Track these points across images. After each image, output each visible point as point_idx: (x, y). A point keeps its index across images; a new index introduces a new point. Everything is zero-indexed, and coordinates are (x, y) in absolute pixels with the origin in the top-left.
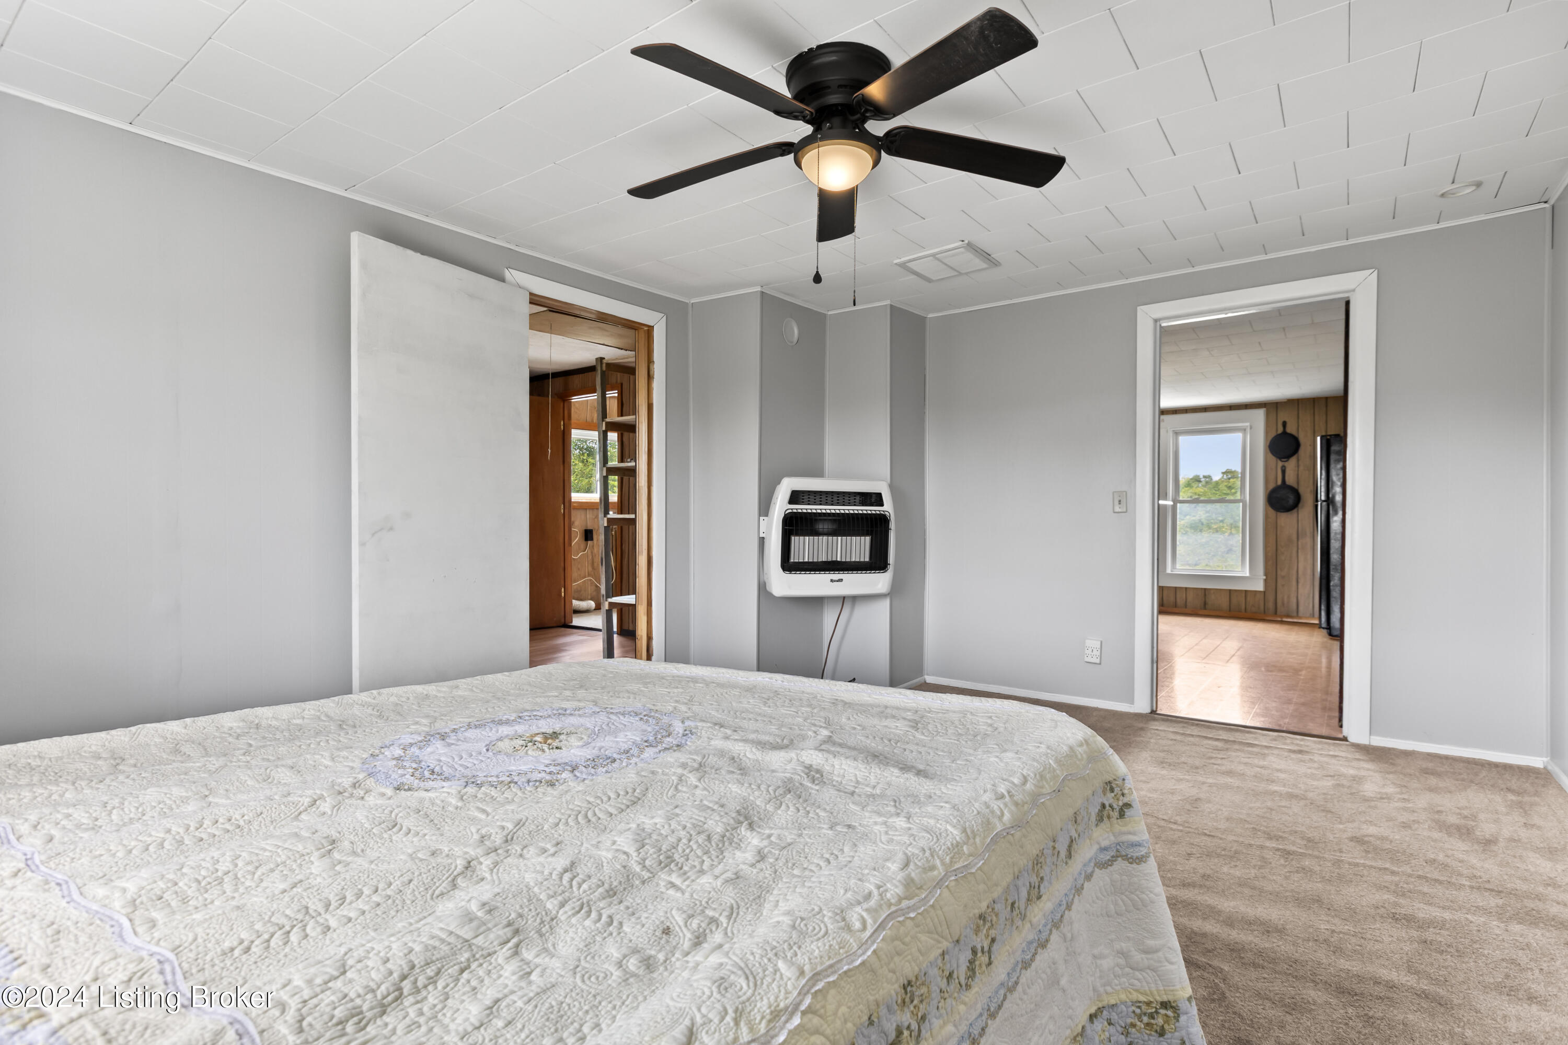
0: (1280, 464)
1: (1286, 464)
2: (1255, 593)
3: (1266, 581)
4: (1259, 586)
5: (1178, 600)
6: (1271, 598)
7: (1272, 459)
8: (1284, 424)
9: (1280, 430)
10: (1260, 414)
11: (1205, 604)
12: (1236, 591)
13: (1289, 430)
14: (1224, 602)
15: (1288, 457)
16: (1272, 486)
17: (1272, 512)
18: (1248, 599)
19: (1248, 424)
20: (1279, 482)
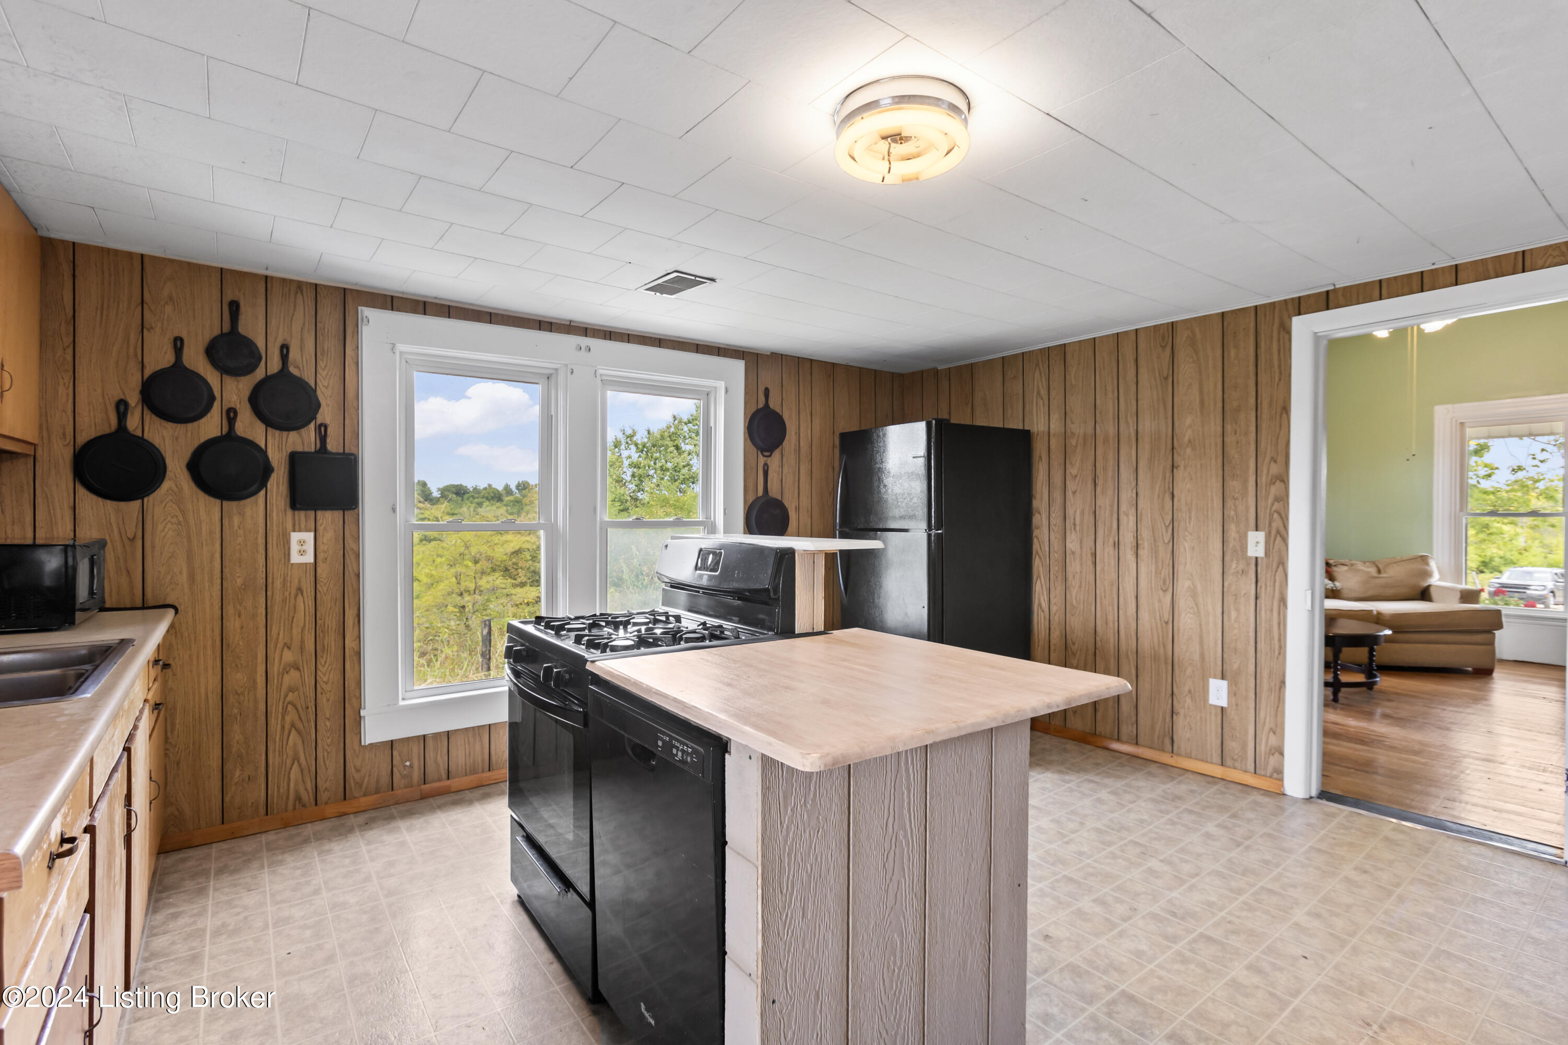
0: (762, 460)
1: (769, 461)
7: (753, 452)
8: (766, 392)
10: (739, 366)
15: (771, 450)
16: (751, 498)
20: (760, 491)
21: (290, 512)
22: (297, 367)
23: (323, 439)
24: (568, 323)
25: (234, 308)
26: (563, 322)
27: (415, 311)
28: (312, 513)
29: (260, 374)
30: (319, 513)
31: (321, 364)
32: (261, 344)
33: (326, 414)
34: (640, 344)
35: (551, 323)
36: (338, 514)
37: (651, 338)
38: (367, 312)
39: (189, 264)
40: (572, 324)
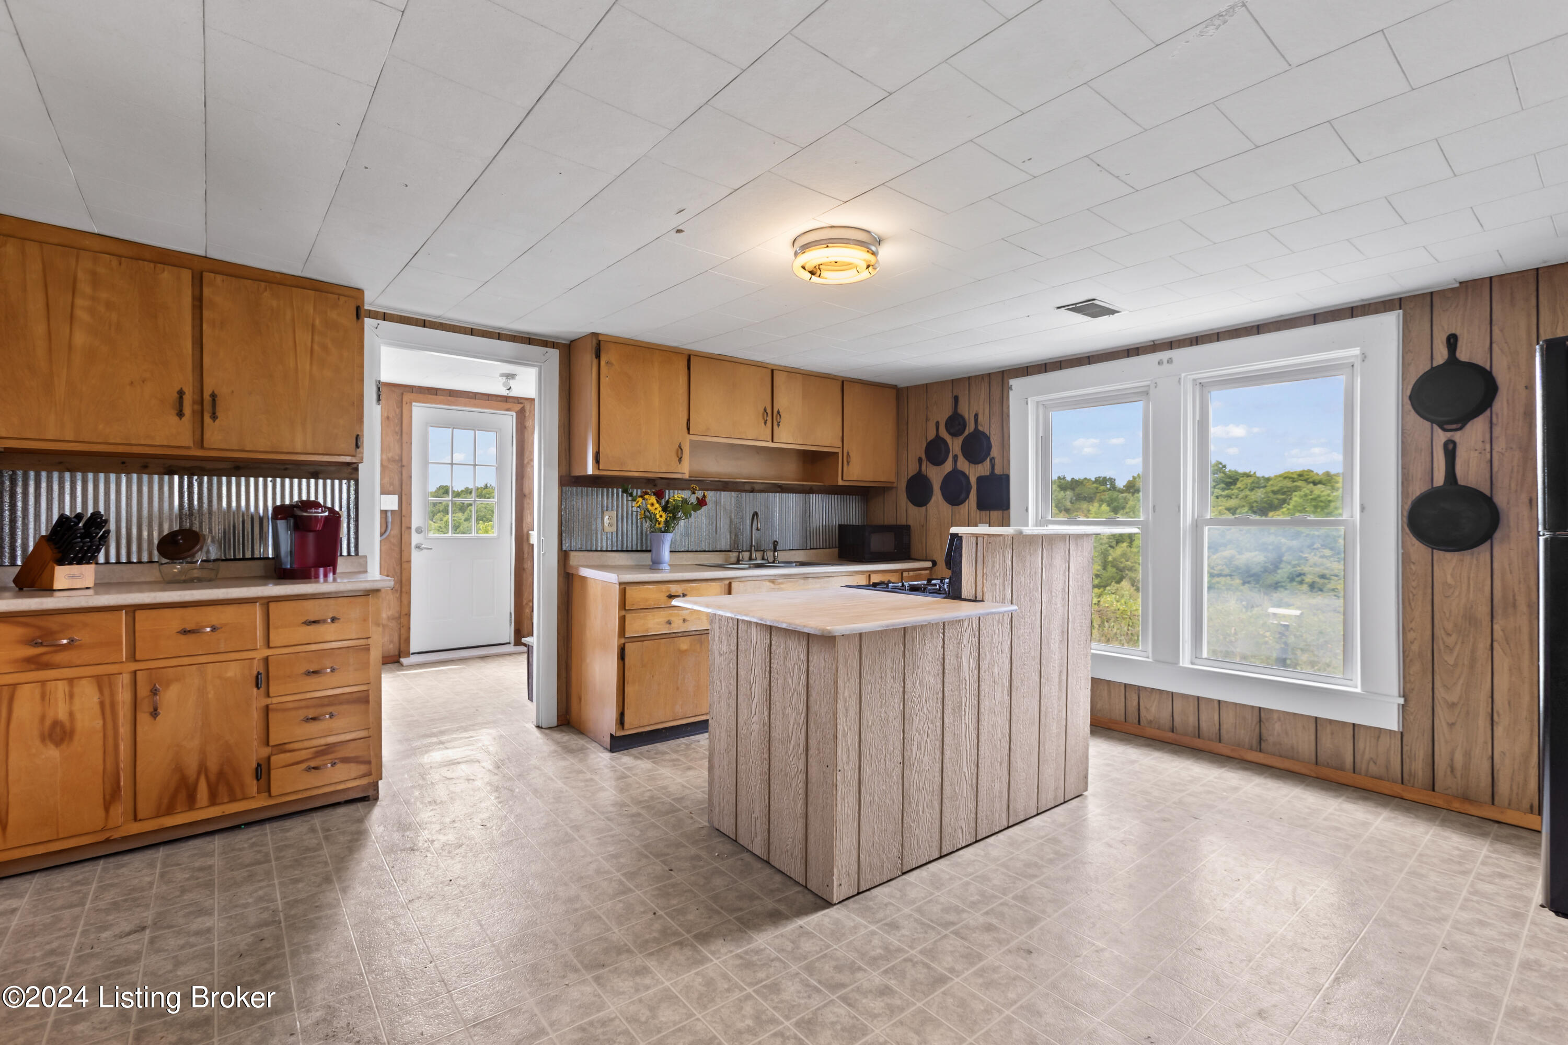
0: (1441, 437)
1: (1457, 436)
2: (1379, 732)
3: (1404, 708)
4: (1390, 721)
5: (1204, 725)
6: (1420, 751)
7: (1422, 426)
8: (1452, 341)
9: (1441, 355)
10: (1391, 321)
11: (1260, 739)
12: (1331, 721)
13: (1463, 355)
14: (1303, 743)
15: (1462, 420)
16: (1418, 489)
17: (1419, 549)
18: (1361, 745)
19: (1356, 351)
20: (1440, 479)
21: (978, 511)
22: (982, 426)
23: (993, 466)
24: (1152, 343)
25: (956, 399)
26: (1148, 344)
27: (1039, 372)
28: (988, 512)
29: (966, 433)
30: (992, 512)
31: (992, 421)
32: (967, 417)
33: (995, 452)
34: (1233, 338)
35: (1138, 348)
36: (1000, 512)
37: (1246, 328)
38: (1013, 382)
39: (941, 382)
40: (1156, 343)
